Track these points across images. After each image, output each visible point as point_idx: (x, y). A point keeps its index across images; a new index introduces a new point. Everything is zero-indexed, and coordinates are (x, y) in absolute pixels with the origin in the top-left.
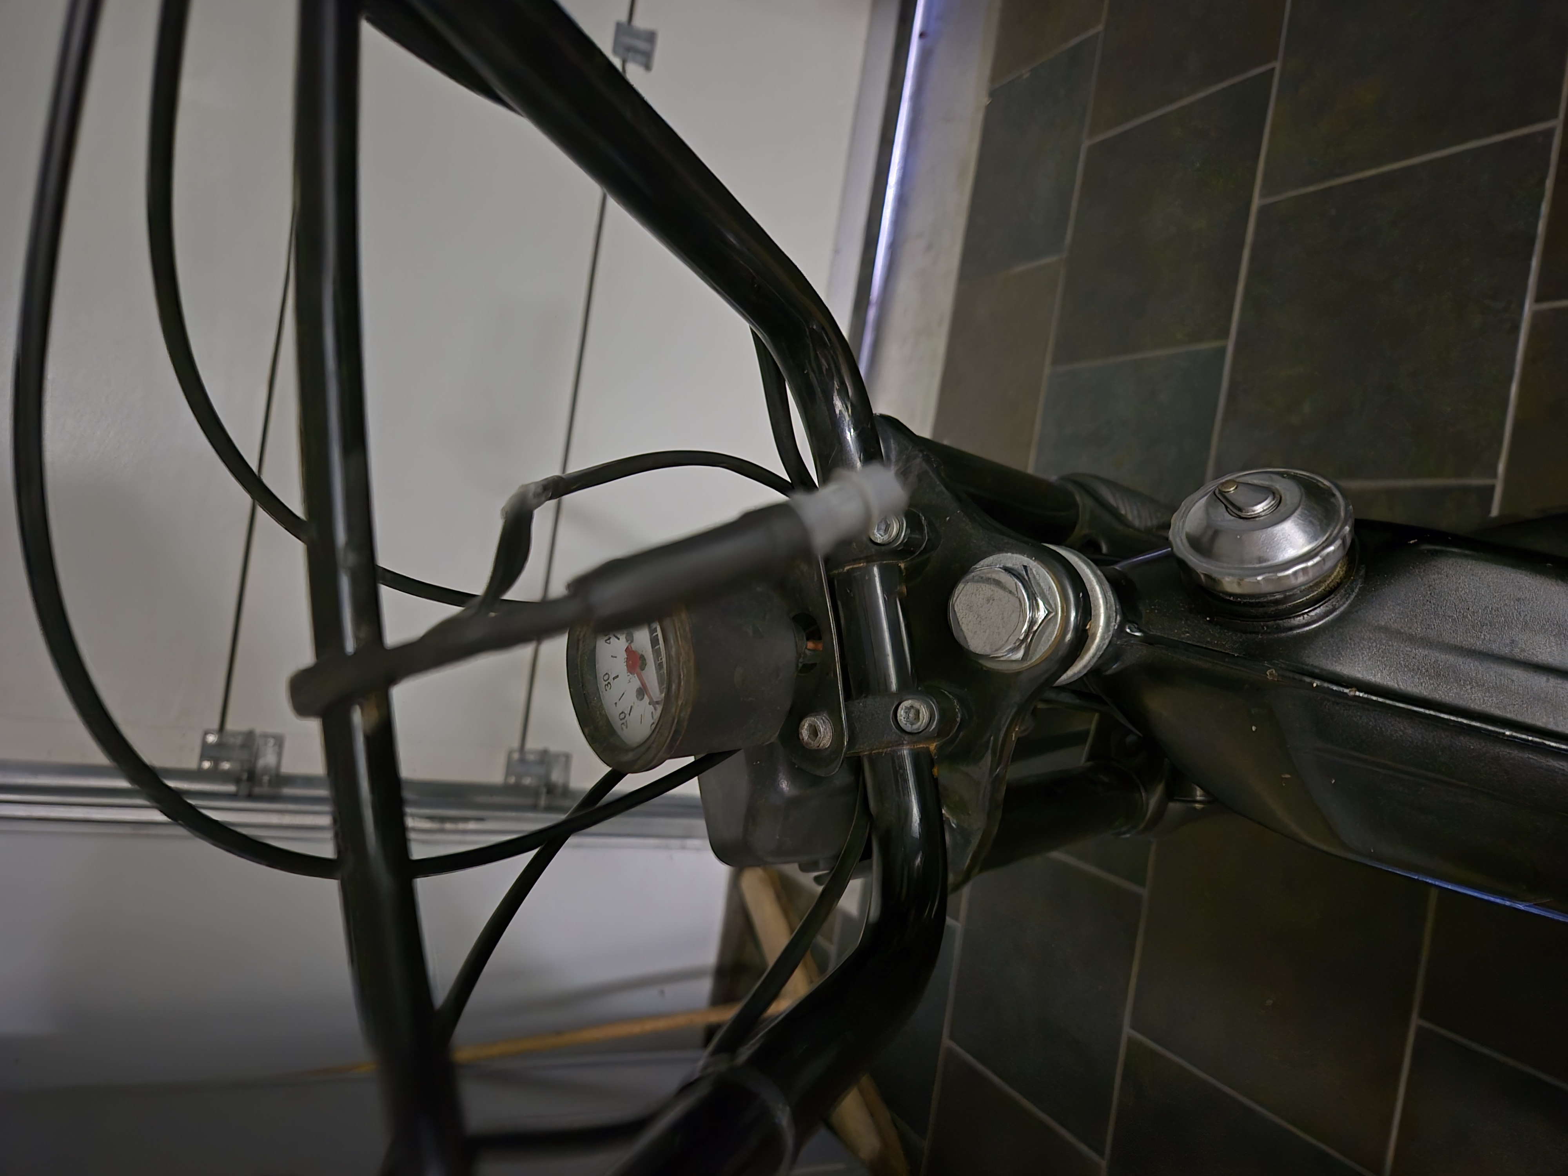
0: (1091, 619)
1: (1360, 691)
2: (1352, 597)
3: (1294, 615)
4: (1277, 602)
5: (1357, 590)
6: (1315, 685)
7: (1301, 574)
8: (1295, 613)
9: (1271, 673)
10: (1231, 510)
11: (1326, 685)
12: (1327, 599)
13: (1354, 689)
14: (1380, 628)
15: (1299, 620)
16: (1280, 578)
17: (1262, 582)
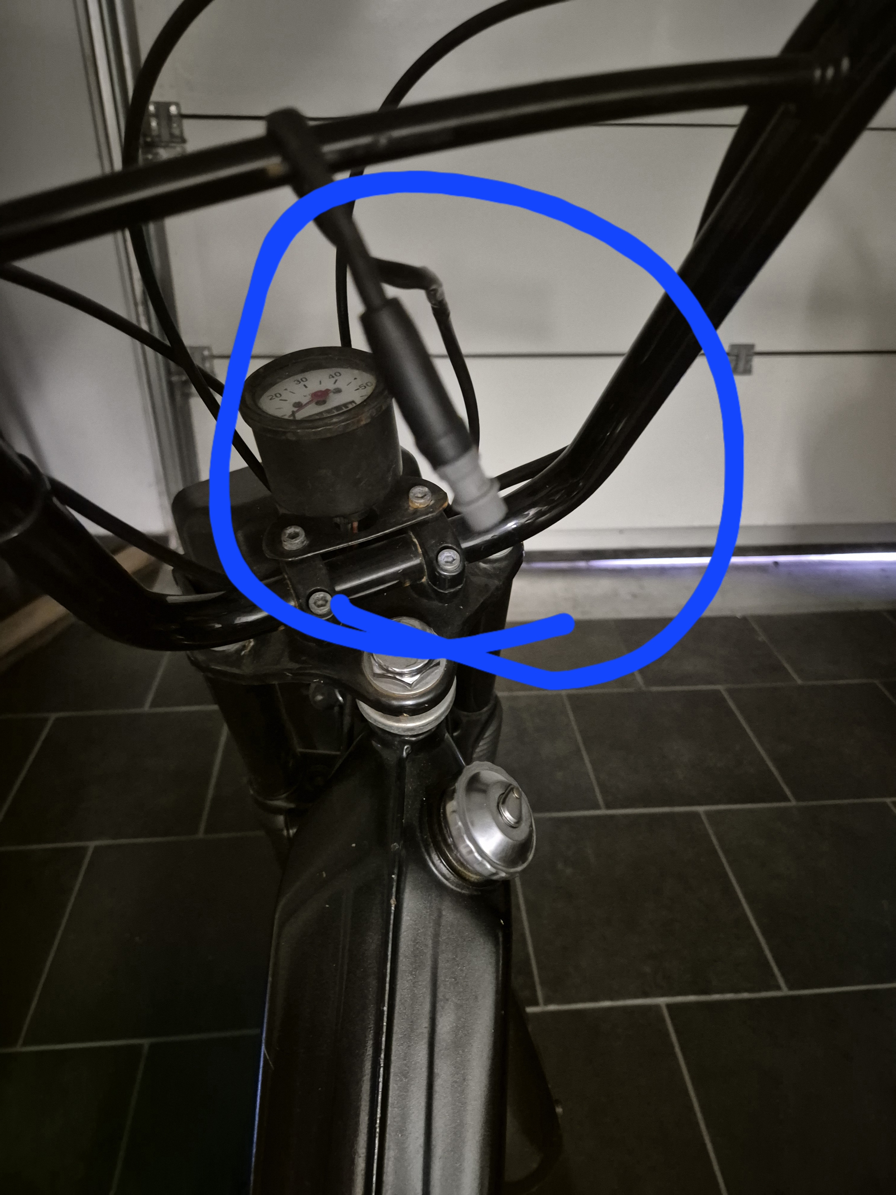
0: (410, 716)
1: (395, 908)
2: (458, 890)
3: (438, 853)
4: (445, 841)
5: (463, 892)
6: (393, 876)
7: (467, 850)
8: (440, 854)
9: (395, 846)
10: (501, 798)
11: (395, 884)
12: (453, 873)
13: (395, 903)
14: (440, 911)
15: (435, 858)
16: (462, 837)
17: (457, 826)
